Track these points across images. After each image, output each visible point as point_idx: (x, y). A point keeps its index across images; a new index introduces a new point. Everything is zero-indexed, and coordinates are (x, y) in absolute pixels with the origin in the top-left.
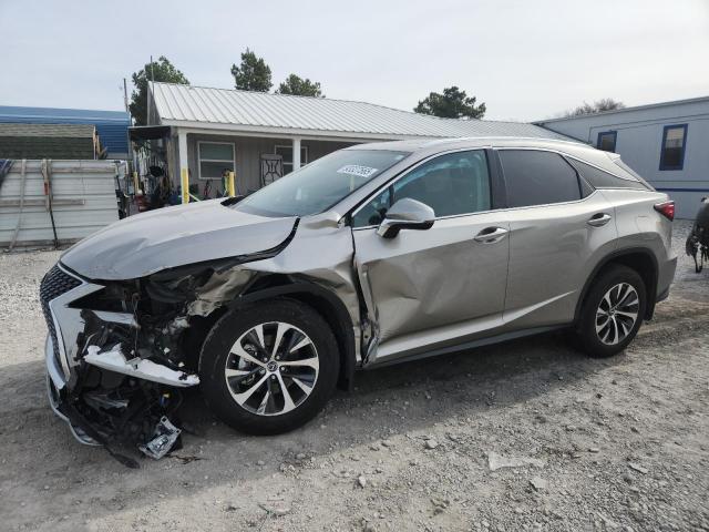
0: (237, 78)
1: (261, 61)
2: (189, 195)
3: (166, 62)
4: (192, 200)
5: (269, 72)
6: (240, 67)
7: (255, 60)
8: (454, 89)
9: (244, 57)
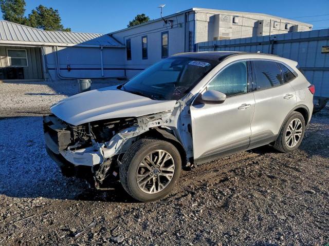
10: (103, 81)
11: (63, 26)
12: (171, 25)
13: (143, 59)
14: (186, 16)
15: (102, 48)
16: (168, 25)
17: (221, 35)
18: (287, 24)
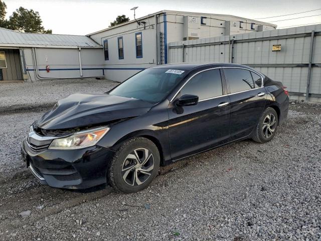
10: (81, 81)
11: (44, 27)
12: (143, 26)
13: (119, 59)
14: (157, 18)
15: (80, 49)
16: (141, 26)
17: (189, 35)
18: (252, 24)
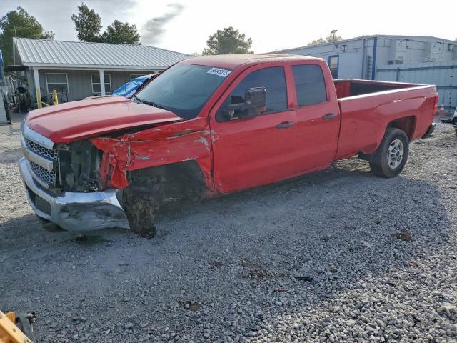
0: (77, 23)
1: (92, 11)
2: (41, 102)
3: (23, 10)
4: (44, 106)
5: (99, 18)
6: (78, 16)
7: (88, 10)
8: (231, 28)
9: (81, 8)
12: (343, 49)
14: (364, 41)
16: (339, 49)
17: (396, 58)
18: (449, 45)
